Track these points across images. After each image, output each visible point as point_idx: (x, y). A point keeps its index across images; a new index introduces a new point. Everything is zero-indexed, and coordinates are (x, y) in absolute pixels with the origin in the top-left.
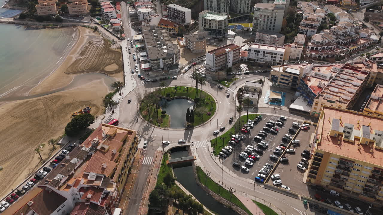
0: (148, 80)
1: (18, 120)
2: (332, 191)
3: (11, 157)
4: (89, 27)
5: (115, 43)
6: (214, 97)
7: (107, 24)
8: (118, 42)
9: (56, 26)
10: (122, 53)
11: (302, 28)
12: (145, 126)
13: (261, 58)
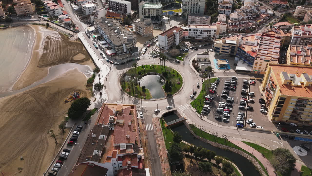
0: (117, 63)
1: (14, 114)
2: (292, 124)
3: (26, 147)
4: (40, 24)
5: (72, 36)
6: (177, 70)
7: (56, 20)
8: (74, 35)
9: (8, 27)
10: (82, 43)
11: (221, 9)
12: (133, 100)
13: (199, 35)
